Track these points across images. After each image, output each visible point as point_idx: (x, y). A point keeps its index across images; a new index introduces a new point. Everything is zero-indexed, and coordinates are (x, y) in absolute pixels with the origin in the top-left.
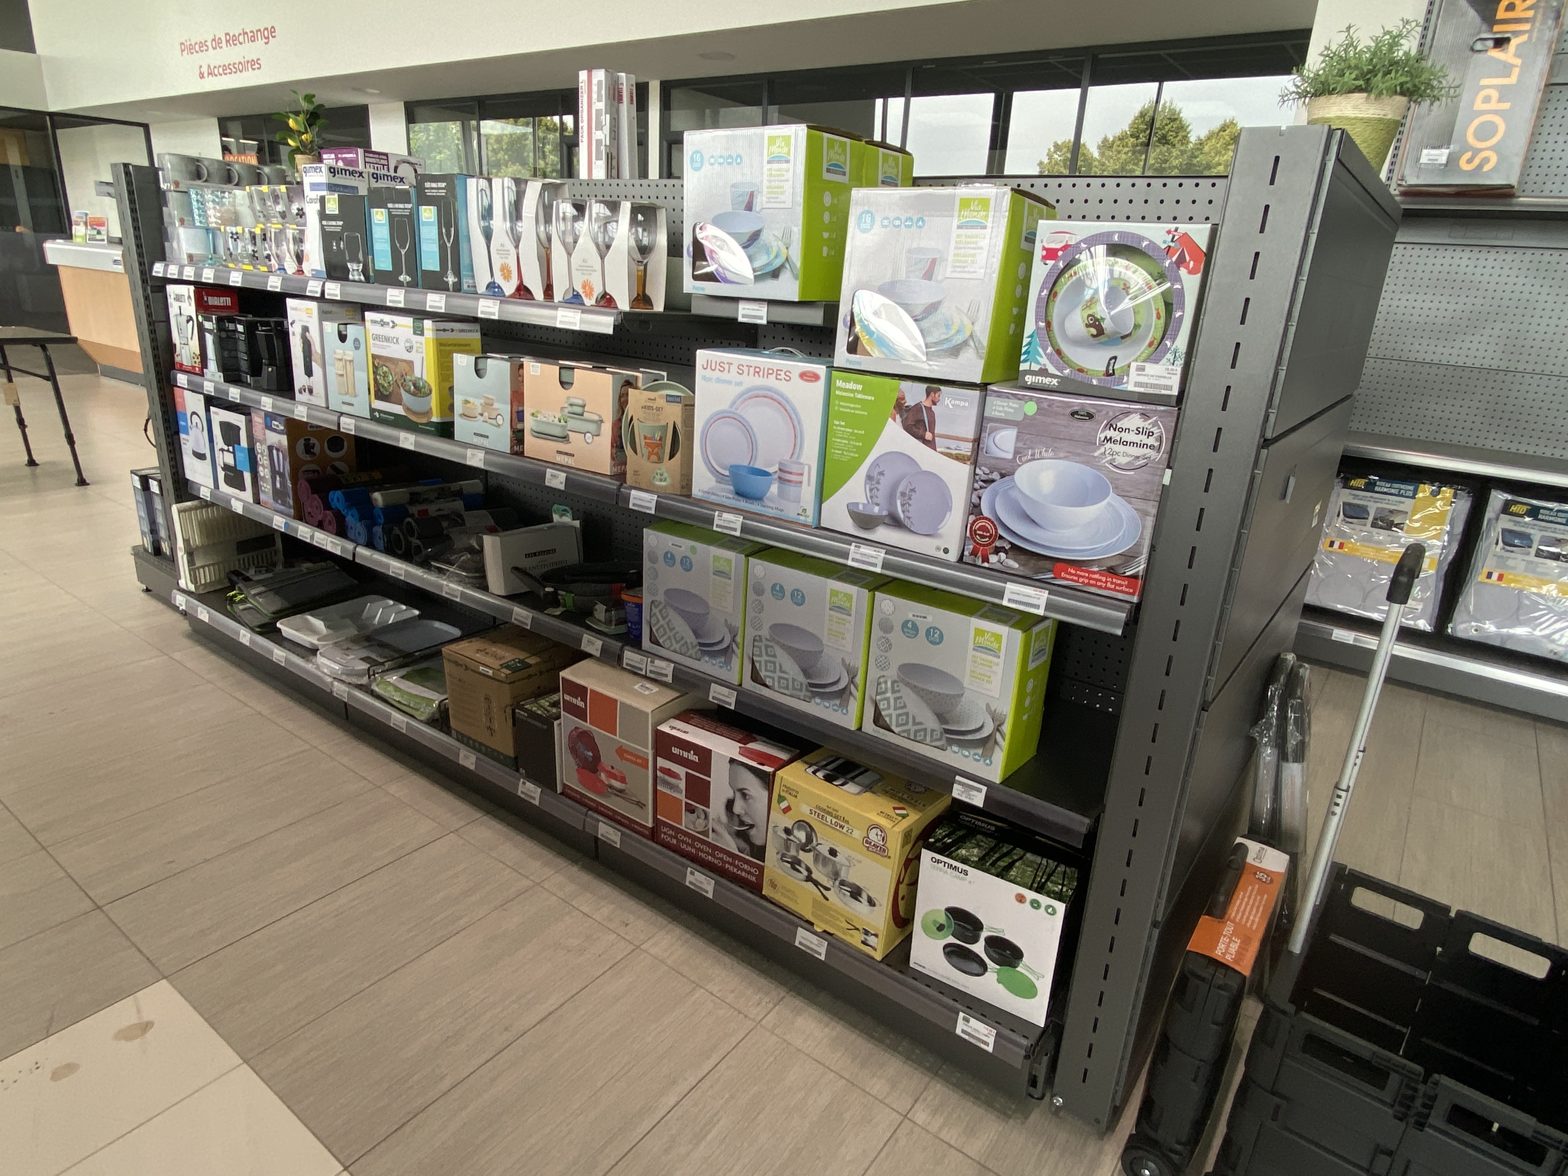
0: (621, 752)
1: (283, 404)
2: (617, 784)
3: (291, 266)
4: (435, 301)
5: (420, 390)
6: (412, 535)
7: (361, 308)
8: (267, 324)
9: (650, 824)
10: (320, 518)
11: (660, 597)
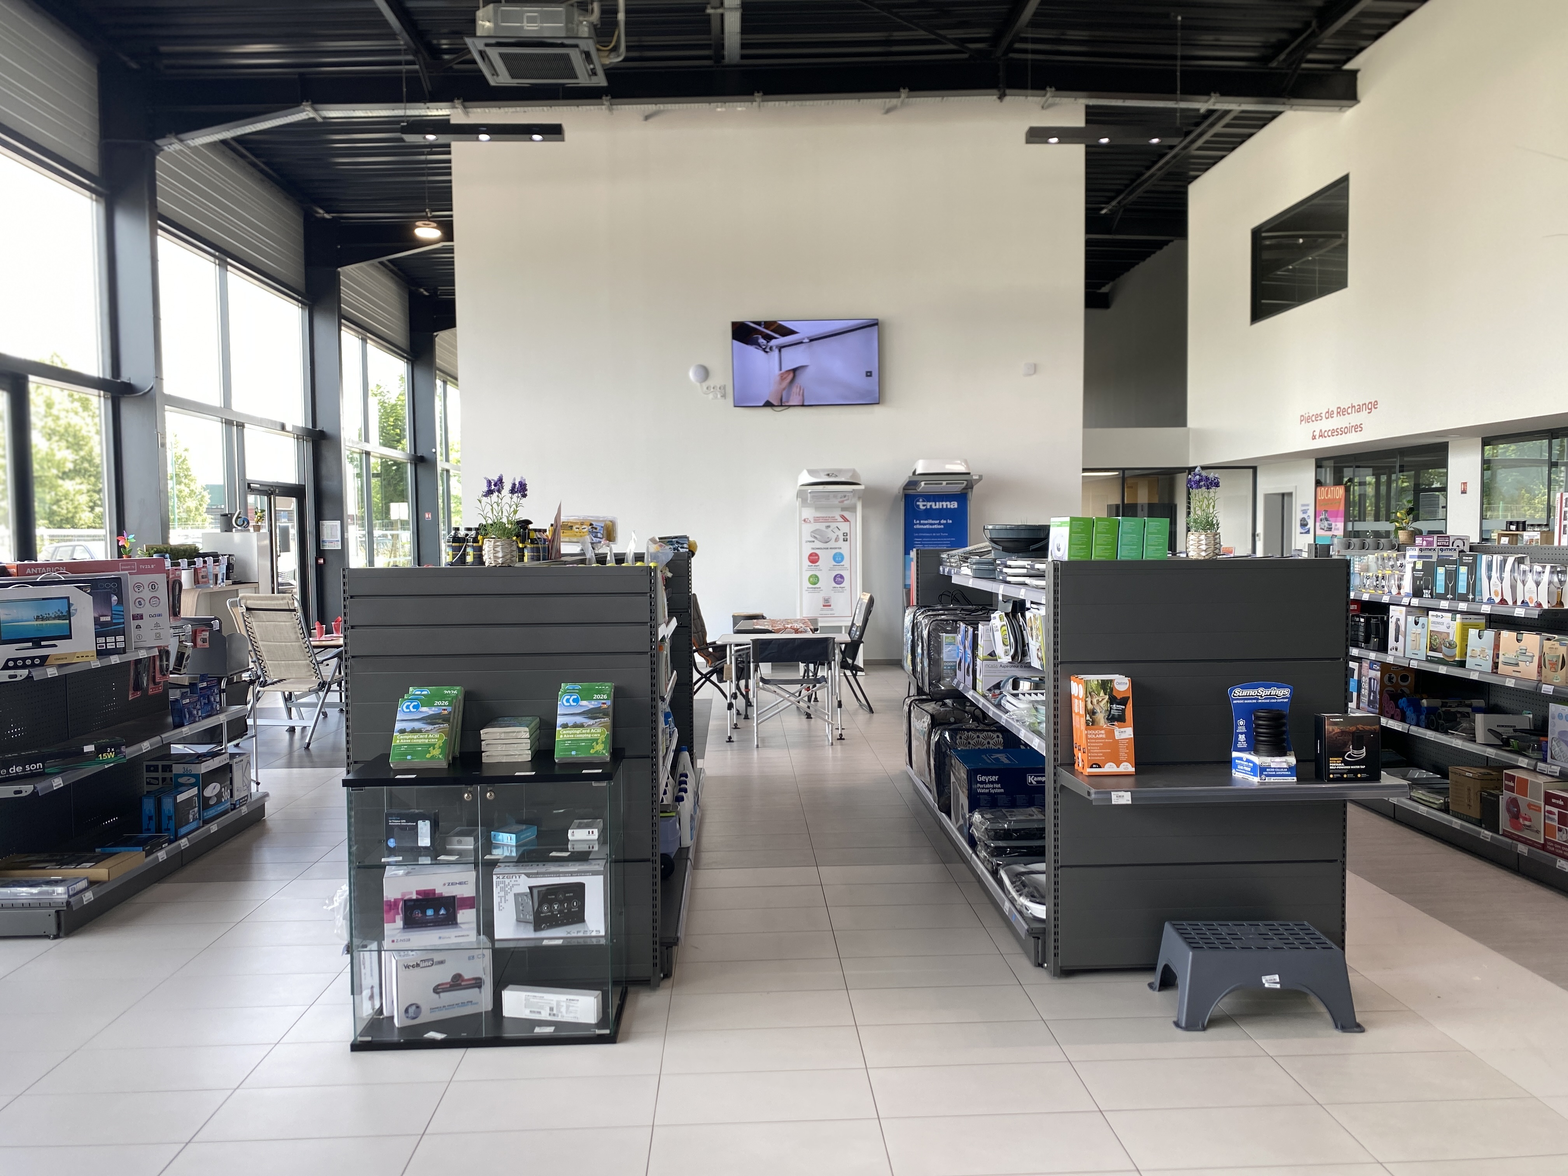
0: (1529, 805)
1: (1381, 657)
2: (1527, 823)
3: (1394, 591)
4: (1463, 606)
5: (1451, 646)
6: (1440, 719)
7: (1428, 610)
8: (1376, 618)
9: (1542, 842)
10: (1392, 713)
11: (1556, 736)
